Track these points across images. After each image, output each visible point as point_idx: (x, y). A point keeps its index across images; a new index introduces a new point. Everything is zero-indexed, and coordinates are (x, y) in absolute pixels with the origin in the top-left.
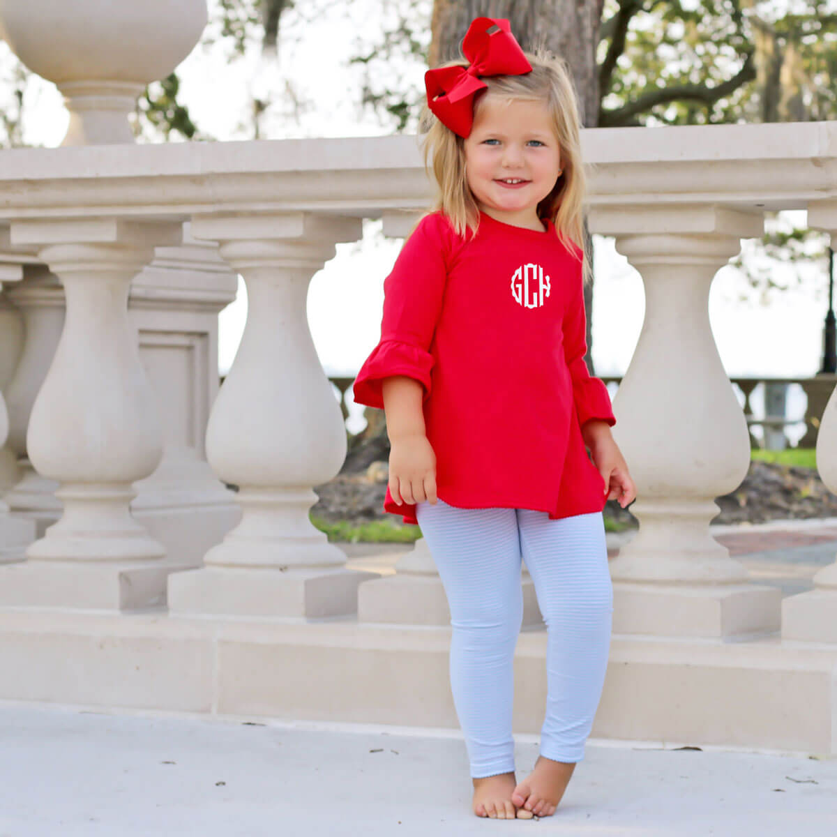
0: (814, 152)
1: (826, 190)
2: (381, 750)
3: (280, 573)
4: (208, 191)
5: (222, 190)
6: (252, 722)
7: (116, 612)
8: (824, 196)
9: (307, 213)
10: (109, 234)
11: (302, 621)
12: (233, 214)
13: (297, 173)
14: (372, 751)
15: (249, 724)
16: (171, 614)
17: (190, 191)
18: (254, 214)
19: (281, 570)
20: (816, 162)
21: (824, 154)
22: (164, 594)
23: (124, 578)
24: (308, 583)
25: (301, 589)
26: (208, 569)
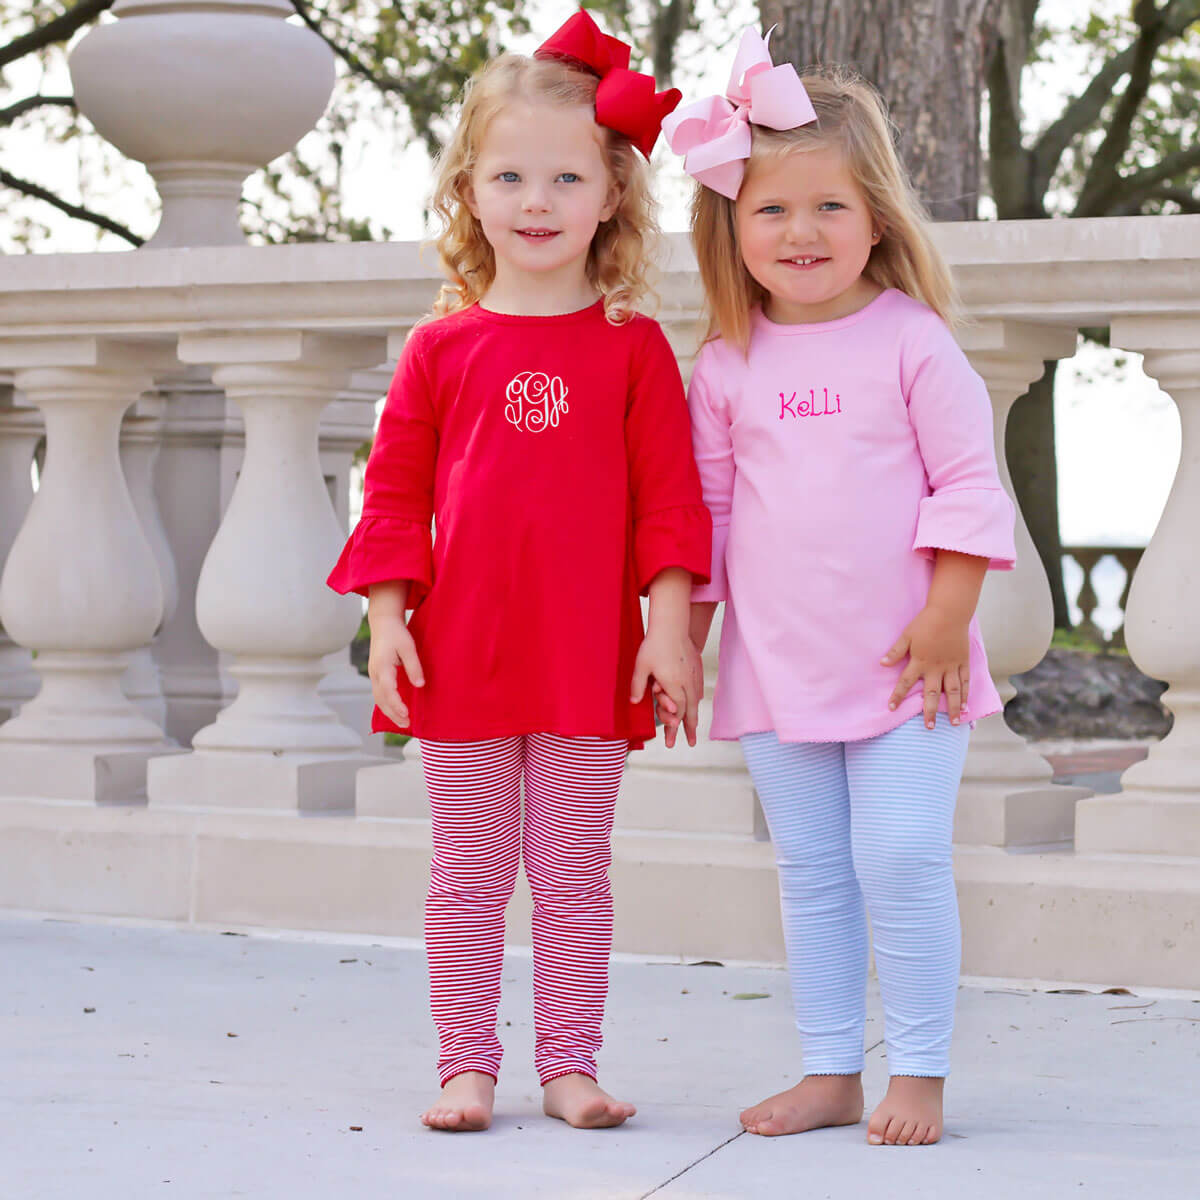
2: (355, 961)
3: (274, 757)
4: (191, 306)
5: (208, 305)
6: (232, 932)
7: (91, 803)
9: (305, 332)
10: (88, 357)
11: (294, 813)
12: (224, 333)
13: (285, 286)
14: (343, 962)
15: (228, 934)
16: (151, 805)
17: (170, 306)
18: (247, 333)
19: (275, 754)
22: (142, 782)
23: (102, 763)
24: (300, 769)
25: (293, 778)
26: (197, 752)
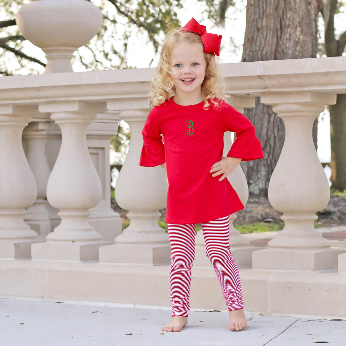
0: (258, 74)
1: (265, 88)
2: (97, 312)
3: (72, 243)
4: (42, 93)
5: (48, 93)
6: (59, 302)
7: (14, 259)
8: (265, 90)
9: (80, 101)
10: (9, 111)
11: (79, 262)
12: (54, 102)
13: (72, 86)
14: (93, 312)
15: (58, 302)
16: (33, 259)
17: (35, 94)
18: (61, 102)
19: (73, 242)
20: (260, 77)
21: (262, 74)
22: (29, 252)
23: (17, 246)
24: (81, 247)
25: (78, 249)
26: (48, 242)
